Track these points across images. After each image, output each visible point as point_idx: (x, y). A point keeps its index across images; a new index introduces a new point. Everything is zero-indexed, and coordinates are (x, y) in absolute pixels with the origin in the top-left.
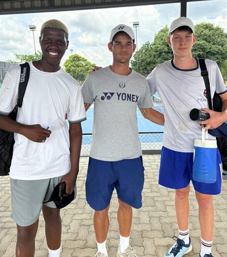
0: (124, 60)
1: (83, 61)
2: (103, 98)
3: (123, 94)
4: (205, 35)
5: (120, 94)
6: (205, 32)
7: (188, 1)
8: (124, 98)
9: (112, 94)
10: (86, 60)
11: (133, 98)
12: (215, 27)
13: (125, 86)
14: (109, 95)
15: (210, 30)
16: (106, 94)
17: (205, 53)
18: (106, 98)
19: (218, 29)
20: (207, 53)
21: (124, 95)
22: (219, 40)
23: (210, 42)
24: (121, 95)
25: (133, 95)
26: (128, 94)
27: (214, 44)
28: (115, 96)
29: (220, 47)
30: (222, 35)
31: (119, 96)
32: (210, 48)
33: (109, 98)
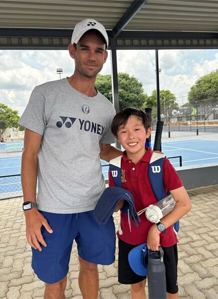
0: (91, 73)
1: (3, 108)
2: (59, 125)
3: (86, 122)
4: (123, 84)
5: (83, 121)
6: (122, 81)
7: (117, 49)
8: (87, 128)
9: (73, 120)
10: (6, 107)
11: (99, 129)
12: (130, 77)
13: (89, 112)
14: (68, 120)
15: (126, 80)
16: (64, 119)
17: (124, 101)
18: (64, 125)
19: (133, 79)
20: (126, 100)
21: (88, 124)
22: (134, 89)
23: (127, 90)
24: (84, 124)
25: (99, 125)
26: (93, 123)
27: (131, 92)
28: (77, 124)
29: (136, 95)
30: (137, 85)
31: (82, 124)
32: (128, 96)
33: (69, 125)
